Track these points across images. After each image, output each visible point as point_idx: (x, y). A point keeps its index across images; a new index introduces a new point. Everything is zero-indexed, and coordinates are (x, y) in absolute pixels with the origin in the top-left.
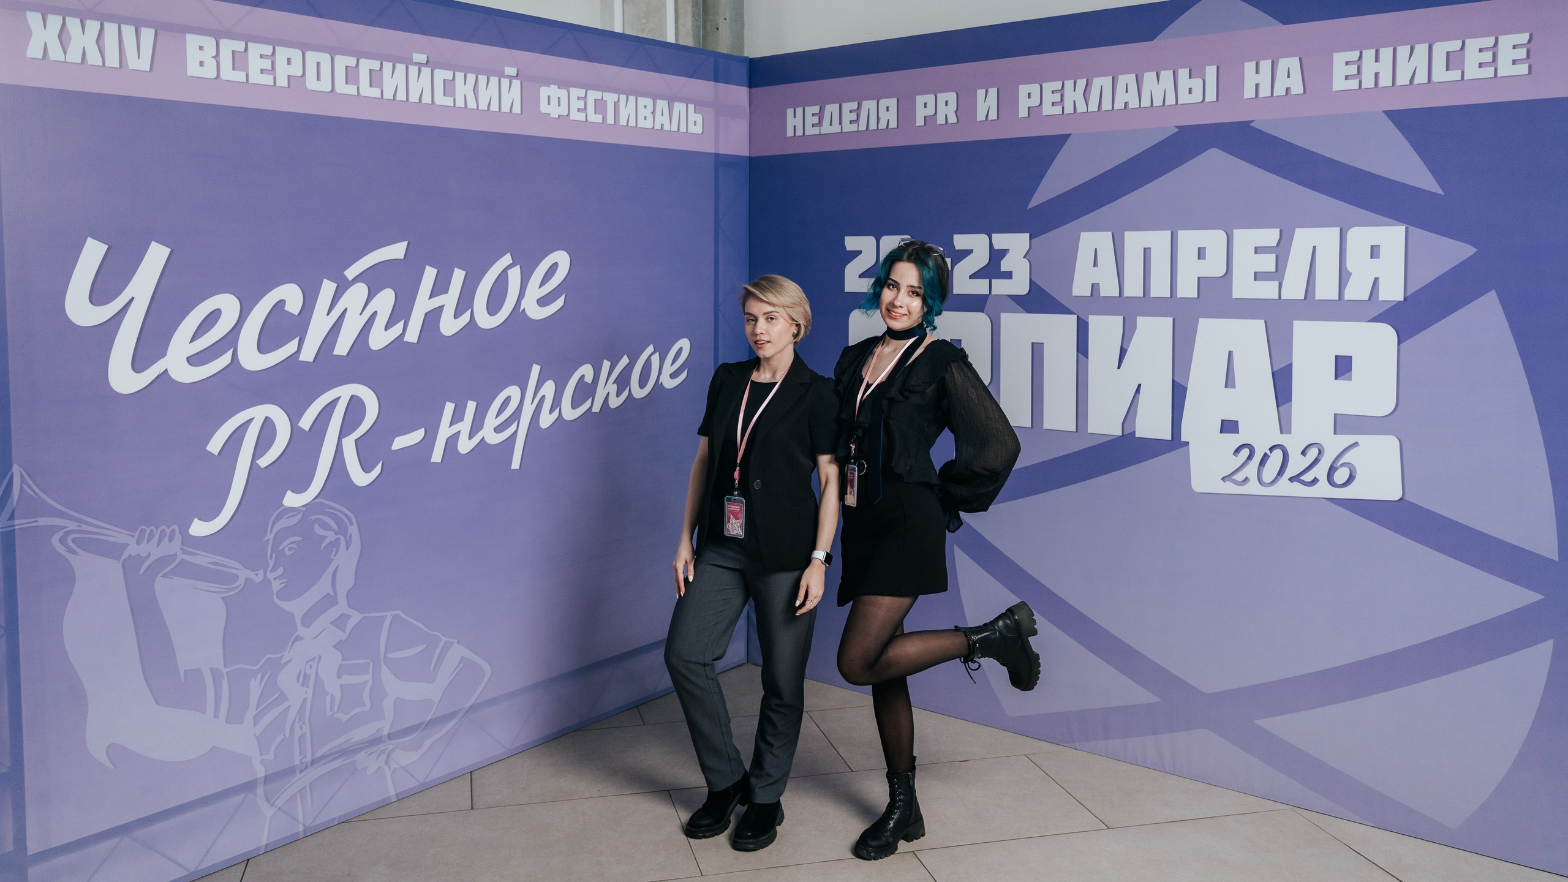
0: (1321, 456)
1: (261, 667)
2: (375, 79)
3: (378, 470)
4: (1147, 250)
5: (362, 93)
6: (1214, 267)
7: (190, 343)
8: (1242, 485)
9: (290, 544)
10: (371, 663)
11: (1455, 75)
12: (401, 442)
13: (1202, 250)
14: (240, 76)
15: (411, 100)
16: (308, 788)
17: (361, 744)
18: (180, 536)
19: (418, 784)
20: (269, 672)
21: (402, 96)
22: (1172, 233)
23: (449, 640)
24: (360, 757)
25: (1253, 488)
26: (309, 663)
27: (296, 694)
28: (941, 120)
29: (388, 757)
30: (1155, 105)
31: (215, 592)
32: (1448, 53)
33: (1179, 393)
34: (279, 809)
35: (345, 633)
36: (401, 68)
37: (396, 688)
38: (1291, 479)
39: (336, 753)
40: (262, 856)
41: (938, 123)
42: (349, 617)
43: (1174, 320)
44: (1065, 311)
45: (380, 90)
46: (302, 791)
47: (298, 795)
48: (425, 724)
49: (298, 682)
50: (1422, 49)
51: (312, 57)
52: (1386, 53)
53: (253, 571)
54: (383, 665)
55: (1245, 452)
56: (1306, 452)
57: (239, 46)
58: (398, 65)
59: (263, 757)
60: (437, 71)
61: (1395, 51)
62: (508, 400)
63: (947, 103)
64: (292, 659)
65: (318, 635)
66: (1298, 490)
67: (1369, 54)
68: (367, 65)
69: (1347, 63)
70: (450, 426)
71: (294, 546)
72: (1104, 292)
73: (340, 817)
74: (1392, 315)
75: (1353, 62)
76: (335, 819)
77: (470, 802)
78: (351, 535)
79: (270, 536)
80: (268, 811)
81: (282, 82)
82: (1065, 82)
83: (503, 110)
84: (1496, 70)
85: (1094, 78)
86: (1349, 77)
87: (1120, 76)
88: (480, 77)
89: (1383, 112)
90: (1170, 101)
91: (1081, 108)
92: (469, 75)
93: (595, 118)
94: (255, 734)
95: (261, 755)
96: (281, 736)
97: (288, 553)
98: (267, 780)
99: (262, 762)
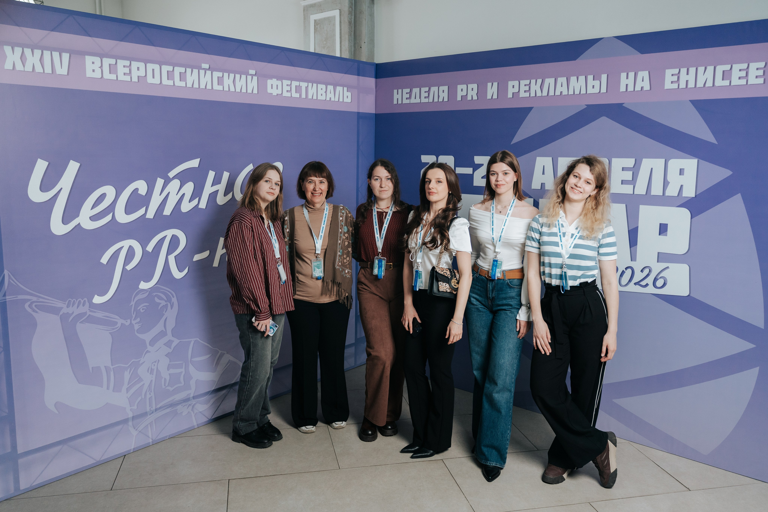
0: (651, 273)
1: (130, 365)
2: (183, 77)
5: (176, 84)
7: (91, 210)
9: (143, 306)
10: (184, 363)
12: (197, 258)
14: (113, 77)
15: (201, 87)
16: (154, 422)
17: (179, 401)
18: (88, 303)
19: (207, 420)
20: (134, 368)
21: (196, 86)
23: (222, 352)
24: (179, 407)
27: (147, 378)
28: (470, 98)
29: (193, 407)
30: (575, 93)
32: (724, 71)
34: (140, 432)
35: (171, 349)
36: (196, 71)
37: (196, 375)
38: (635, 284)
39: (166, 406)
40: (131, 454)
41: (468, 99)
42: (173, 341)
45: (185, 83)
46: (151, 423)
47: (149, 425)
48: (212, 391)
49: (148, 372)
50: (710, 69)
51: (150, 66)
54: (190, 363)
56: (643, 271)
58: (194, 70)
59: (132, 408)
60: (214, 73)
61: (697, 69)
63: (473, 89)
64: (145, 362)
65: (158, 350)
66: (638, 289)
67: (683, 71)
68: (178, 70)
69: (672, 75)
71: (145, 308)
72: (547, 187)
73: (170, 435)
74: (689, 204)
75: (676, 75)
76: (167, 436)
79: (133, 303)
80: (134, 433)
81: (135, 79)
82: (531, 80)
83: (248, 92)
84: (747, 81)
85: (546, 79)
86: (673, 82)
87: (558, 78)
88: (236, 75)
89: (690, 100)
90: (583, 91)
91: (539, 94)
92: (231, 74)
93: (296, 95)
94: (127, 397)
95: (130, 407)
96: (140, 398)
97: (142, 311)
98: (134, 418)
99: (131, 410)
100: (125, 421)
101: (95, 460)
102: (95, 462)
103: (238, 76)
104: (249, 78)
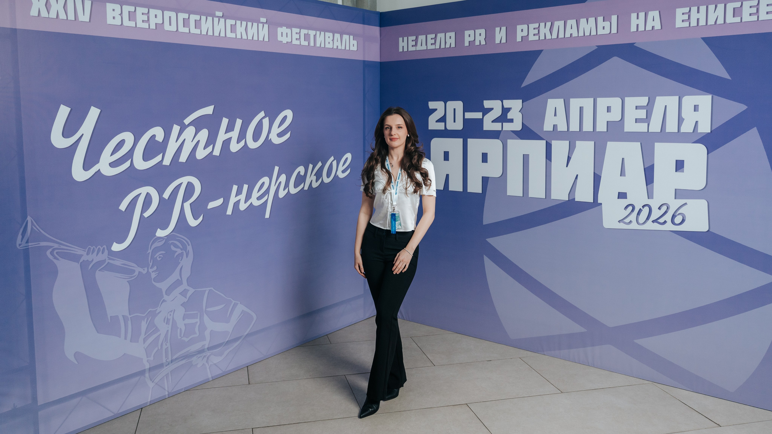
0: (668, 210)
1: (146, 315)
2: (198, 24)
3: (201, 218)
4: (581, 108)
5: (191, 32)
6: (615, 116)
7: (111, 156)
8: (629, 225)
9: (160, 255)
10: (199, 313)
11: (738, 20)
12: (212, 205)
13: (609, 108)
14: (132, 24)
15: (215, 35)
16: (170, 373)
17: (196, 352)
18: (107, 251)
19: (222, 372)
20: (151, 317)
21: (210, 33)
22: (594, 99)
23: (236, 302)
24: (194, 358)
25: (634, 226)
26: (169, 314)
27: (164, 329)
28: (477, 43)
29: (208, 358)
30: (586, 35)
31: (124, 278)
32: (734, 9)
33: (597, 179)
34: (156, 384)
35: (186, 298)
36: (210, 19)
37: (211, 326)
38: (653, 221)
39: (182, 357)
40: (149, 406)
41: (476, 44)
42: (189, 290)
43: (595, 143)
44: (540, 138)
45: (200, 30)
46: (167, 375)
47: (165, 377)
48: (226, 342)
49: (164, 322)
50: (721, 7)
51: (167, 14)
52: (703, 9)
53: (142, 268)
54: (205, 314)
55: (630, 208)
56: (661, 208)
57: (132, 9)
58: (209, 18)
59: (148, 359)
60: (227, 20)
61: (707, 7)
62: (263, 183)
63: (480, 35)
64: (161, 311)
65: (174, 299)
66: (657, 227)
67: (694, 9)
68: (194, 18)
69: (683, 14)
70: (236, 197)
71: (160, 256)
72: (559, 129)
73: (185, 388)
74: (705, 140)
75: (686, 13)
76: (182, 389)
77: (248, 381)
78: (188, 250)
79: (150, 251)
80: (151, 385)
81: (153, 26)
82: (540, 24)
83: (259, 40)
84: (758, 17)
85: (555, 22)
86: (684, 21)
87: (568, 21)
88: (248, 23)
89: (701, 38)
90: (594, 33)
91: (548, 37)
92: (243, 22)
93: (306, 43)
94: (144, 348)
95: (147, 358)
96: (156, 349)
97: (159, 259)
98: (150, 369)
99: (148, 361)
100: (142, 373)
101: (113, 413)
102: (113, 414)
103: (250, 24)
104: (261, 25)
